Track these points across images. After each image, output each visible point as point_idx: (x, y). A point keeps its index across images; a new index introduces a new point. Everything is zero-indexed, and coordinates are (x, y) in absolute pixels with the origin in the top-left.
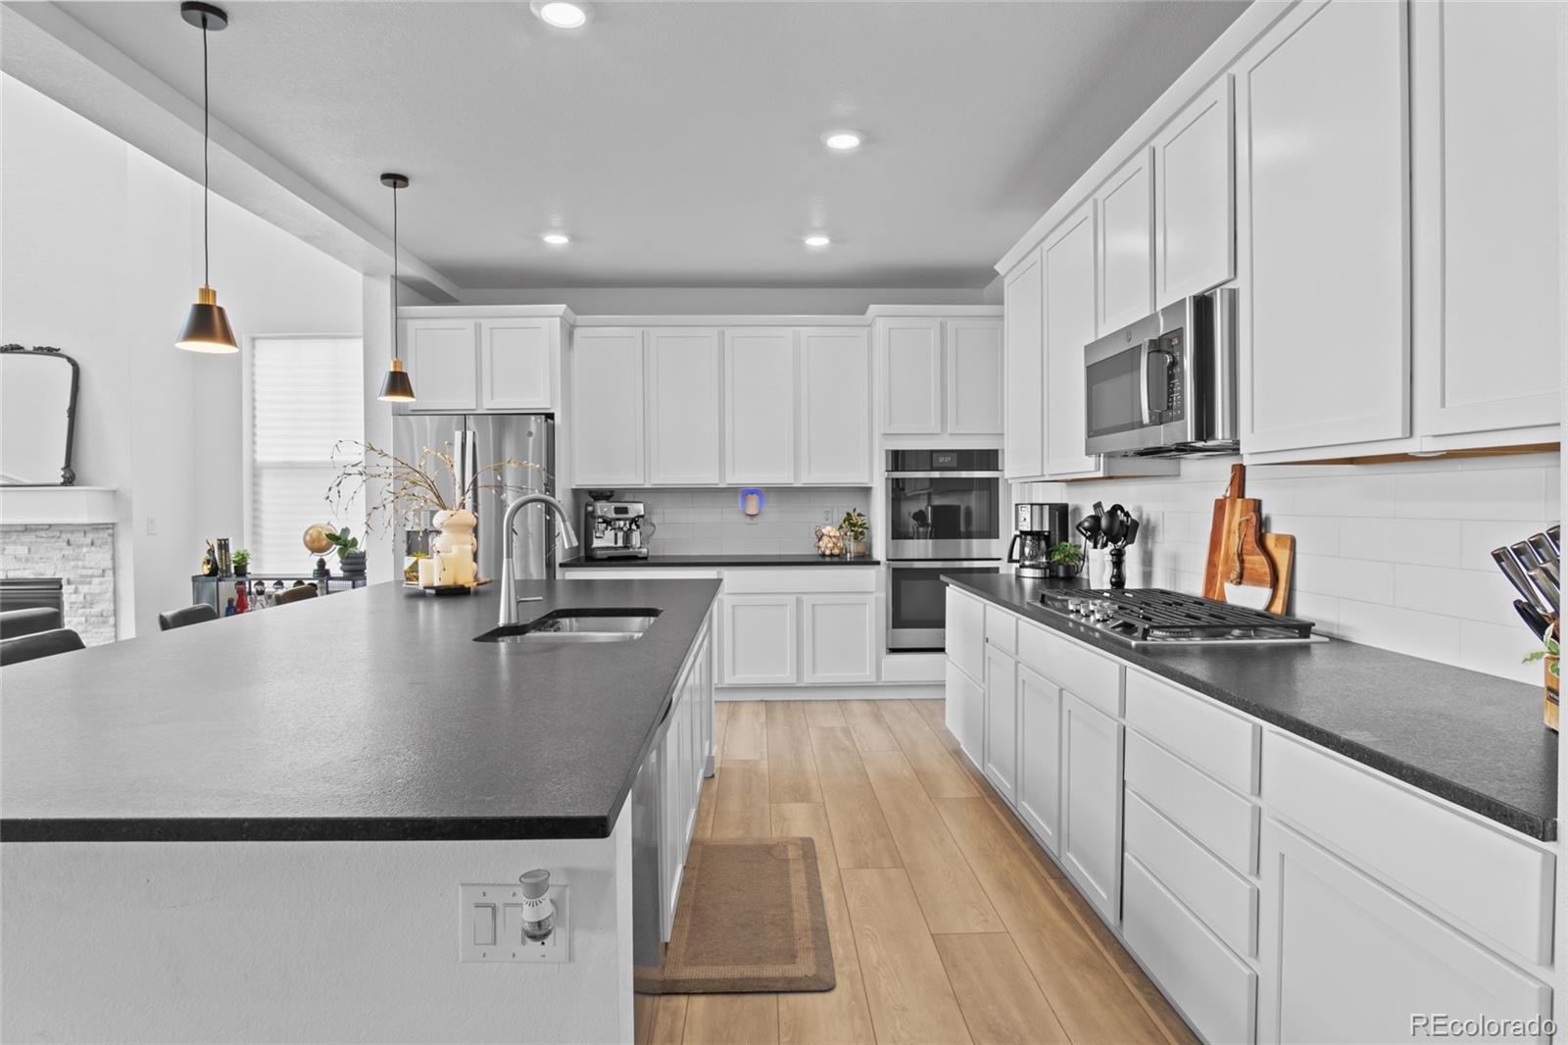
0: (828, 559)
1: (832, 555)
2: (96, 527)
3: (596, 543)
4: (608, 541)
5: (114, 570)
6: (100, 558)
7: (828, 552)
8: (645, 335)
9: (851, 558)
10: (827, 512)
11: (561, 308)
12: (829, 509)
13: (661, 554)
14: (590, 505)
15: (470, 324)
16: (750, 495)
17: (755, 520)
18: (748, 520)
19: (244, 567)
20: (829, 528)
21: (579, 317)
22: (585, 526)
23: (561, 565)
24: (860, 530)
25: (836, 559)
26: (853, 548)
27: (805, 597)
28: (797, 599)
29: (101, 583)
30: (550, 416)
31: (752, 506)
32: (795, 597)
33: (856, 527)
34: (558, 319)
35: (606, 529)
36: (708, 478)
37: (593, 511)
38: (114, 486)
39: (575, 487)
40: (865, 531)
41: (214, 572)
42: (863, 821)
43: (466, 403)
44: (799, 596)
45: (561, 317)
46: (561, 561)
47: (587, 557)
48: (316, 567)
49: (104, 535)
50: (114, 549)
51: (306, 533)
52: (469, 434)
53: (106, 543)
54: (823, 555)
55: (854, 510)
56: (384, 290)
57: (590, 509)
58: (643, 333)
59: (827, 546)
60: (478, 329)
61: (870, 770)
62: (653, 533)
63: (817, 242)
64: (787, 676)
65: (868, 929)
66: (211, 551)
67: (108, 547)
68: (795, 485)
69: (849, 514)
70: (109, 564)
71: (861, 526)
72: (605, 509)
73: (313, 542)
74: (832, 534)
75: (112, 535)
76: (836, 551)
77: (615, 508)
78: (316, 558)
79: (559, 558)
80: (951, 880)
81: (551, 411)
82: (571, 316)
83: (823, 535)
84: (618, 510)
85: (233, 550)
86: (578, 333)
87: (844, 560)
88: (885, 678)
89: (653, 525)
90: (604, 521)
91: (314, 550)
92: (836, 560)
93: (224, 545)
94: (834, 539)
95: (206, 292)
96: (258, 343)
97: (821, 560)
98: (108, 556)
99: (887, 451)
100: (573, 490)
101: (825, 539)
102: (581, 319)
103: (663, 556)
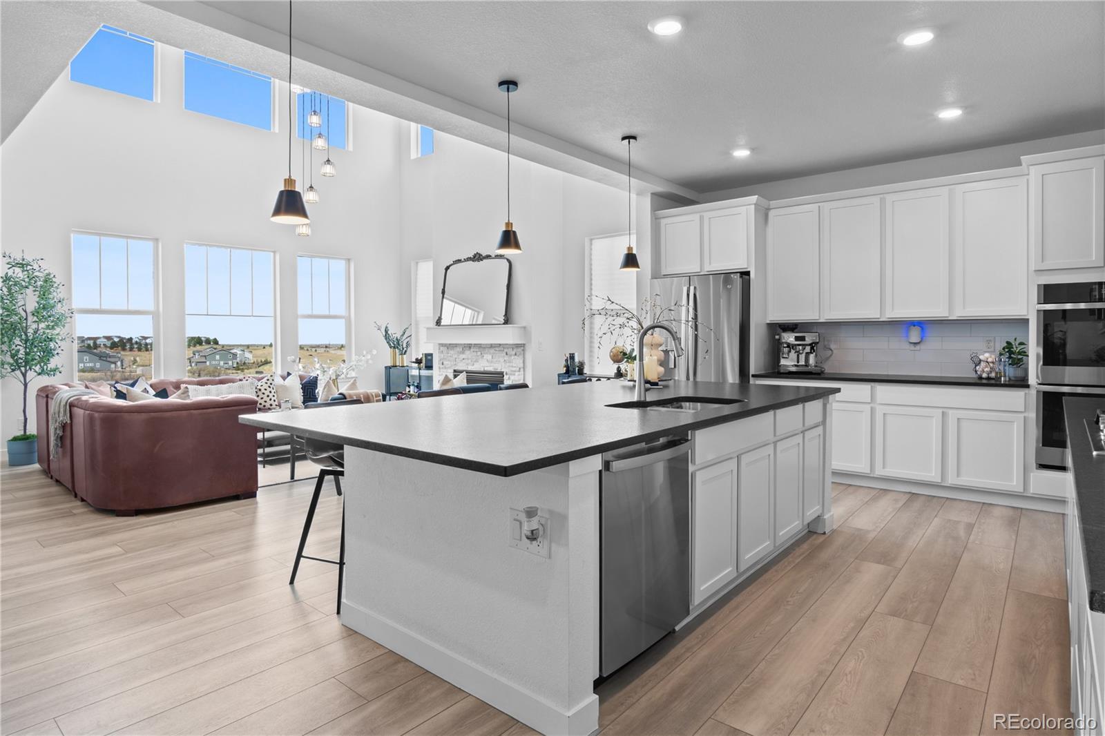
0: (984, 381)
1: (989, 378)
2: (518, 346)
3: (783, 362)
4: (792, 360)
5: (524, 368)
6: (518, 361)
7: (984, 375)
8: (821, 208)
9: (1005, 381)
10: (989, 341)
11: (754, 198)
12: (992, 339)
13: (838, 372)
14: (778, 335)
15: (697, 217)
16: (912, 327)
17: (918, 347)
18: (912, 347)
19: (582, 370)
20: (987, 355)
21: (771, 202)
22: (775, 349)
23: (753, 376)
24: (1020, 357)
25: (993, 382)
26: (1011, 372)
27: (951, 412)
28: (943, 412)
29: (519, 375)
30: (748, 273)
31: (915, 335)
32: (941, 410)
33: (1014, 355)
34: (753, 206)
35: (790, 351)
36: (872, 313)
37: (779, 339)
38: (524, 325)
39: (768, 322)
40: (1024, 357)
41: (567, 372)
42: (925, 588)
43: (694, 268)
44: (944, 410)
45: (755, 204)
46: (754, 373)
47: (776, 372)
48: (616, 372)
49: (520, 350)
50: (524, 357)
51: (611, 352)
52: (692, 288)
53: (520, 354)
54: (981, 378)
55: (1015, 339)
56: (647, 202)
57: (777, 337)
58: (819, 207)
59: (984, 370)
60: (701, 218)
61: (966, 558)
62: (831, 355)
63: (950, 114)
64: (933, 475)
65: (861, 651)
66: (567, 360)
67: (522, 356)
68: (950, 318)
69: (1008, 343)
70: (522, 365)
71: (1020, 353)
72: (790, 338)
73: (614, 356)
74: (990, 360)
75: (523, 350)
76: (993, 375)
77: (796, 337)
78: (616, 366)
79: (752, 371)
80: (969, 646)
81: (748, 270)
82: (764, 202)
83: (980, 360)
84: (797, 339)
85: (577, 360)
86: (772, 214)
87: (998, 383)
88: (1032, 490)
89: (831, 350)
90: (788, 346)
91: (615, 361)
92: (991, 382)
93: (572, 357)
94: (991, 365)
95: (509, 224)
96: (593, 241)
97: (978, 381)
98: (521, 361)
99: (1038, 285)
100: (768, 324)
101: (983, 364)
102: (773, 203)
103: (839, 374)
